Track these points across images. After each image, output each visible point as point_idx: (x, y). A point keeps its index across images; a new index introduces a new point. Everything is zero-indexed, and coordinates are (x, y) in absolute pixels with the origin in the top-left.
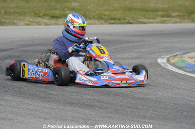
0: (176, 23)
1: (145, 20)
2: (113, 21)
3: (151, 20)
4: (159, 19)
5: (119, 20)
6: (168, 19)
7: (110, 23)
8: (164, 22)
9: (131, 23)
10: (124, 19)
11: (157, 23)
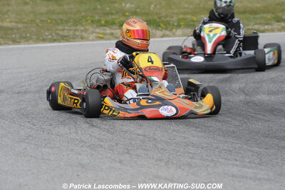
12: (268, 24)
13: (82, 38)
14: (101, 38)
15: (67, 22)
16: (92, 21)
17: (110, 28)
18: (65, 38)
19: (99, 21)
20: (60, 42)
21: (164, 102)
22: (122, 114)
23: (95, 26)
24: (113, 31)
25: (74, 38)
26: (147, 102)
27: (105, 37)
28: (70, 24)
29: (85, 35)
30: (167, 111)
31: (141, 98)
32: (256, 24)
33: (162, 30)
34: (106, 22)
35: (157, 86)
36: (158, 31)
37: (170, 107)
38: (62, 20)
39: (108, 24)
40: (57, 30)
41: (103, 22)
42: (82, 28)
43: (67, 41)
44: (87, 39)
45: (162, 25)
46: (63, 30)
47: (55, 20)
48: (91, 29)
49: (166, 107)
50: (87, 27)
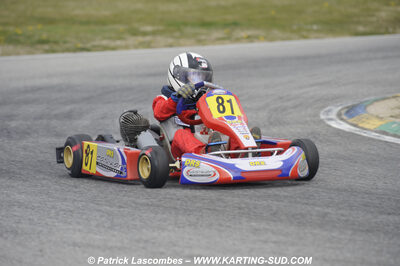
0: (171, 46)
1: (105, 42)
2: (46, 47)
3: (118, 43)
4: (132, 40)
5: (56, 42)
6: (148, 38)
7: (47, 52)
8: (148, 45)
9: (88, 50)
10: (65, 42)
11: (136, 47)
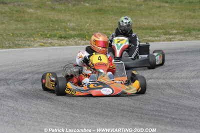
12: (157, 36)
13: (29, 46)
14: (42, 46)
15: (24, 35)
16: (41, 35)
17: (52, 39)
18: (18, 46)
19: (46, 35)
20: (13, 48)
21: (105, 85)
22: (77, 93)
23: (42, 37)
24: (52, 41)
25: (24, 46)
26: (94, 86)
27: (46, 45)
28: (25, 36)
29: (32, 43)
30: (106, 91)
31: (91, 83)
32: (150, 36)
33: (85, 40)
34: (51, 35)
35: (102, 76)
36: (82, 41)
37: (108, 89)
38: (21, 34)
39: (51, 36)
40: (15, 40)
41: (48, 35)
42: (32, 39)
43: (19, 47)
44: (33, 46)
45: (87, 37)
46: (19, 40)
47: (17, 34)
48: (38, 40)
49: (105, 89)
50: (36, 39)
